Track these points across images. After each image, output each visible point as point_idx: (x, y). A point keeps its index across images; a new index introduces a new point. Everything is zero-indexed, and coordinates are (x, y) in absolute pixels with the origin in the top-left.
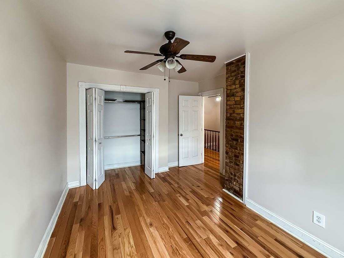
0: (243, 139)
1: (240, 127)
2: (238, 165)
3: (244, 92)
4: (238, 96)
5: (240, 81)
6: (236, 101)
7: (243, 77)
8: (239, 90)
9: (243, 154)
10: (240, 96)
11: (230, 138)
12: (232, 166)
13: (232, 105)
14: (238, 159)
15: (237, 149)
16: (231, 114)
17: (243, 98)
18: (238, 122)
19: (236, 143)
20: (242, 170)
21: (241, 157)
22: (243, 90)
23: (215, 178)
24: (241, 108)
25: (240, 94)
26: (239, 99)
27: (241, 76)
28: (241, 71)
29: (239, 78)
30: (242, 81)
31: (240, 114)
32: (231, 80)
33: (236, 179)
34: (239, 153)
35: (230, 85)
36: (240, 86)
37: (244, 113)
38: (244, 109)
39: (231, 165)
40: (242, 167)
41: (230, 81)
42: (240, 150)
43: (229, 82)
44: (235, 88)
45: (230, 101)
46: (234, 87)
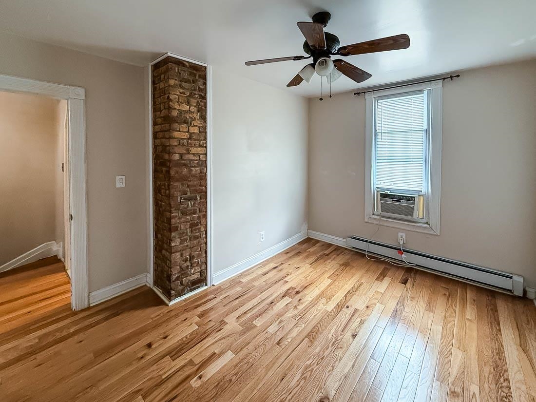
0: (204, 193)
1: (200, 176)
2: (196, 238)
3: (205, 122)
4: (195, 126)
5: (198, 102)
6: (191, 134)
7: (204, 98)
8: (197, 116)
9: (205, 216)
10: (199, 127)
11: (181, 198)
12: (187, 246)
13: (184, 139)
14: (197, 227)
15: (195, 213)
16: (181, 155)
17: (203, 131)
18: (197, 169)
19: (192, 203)
20: (205, 240)
21: (203, 221)
22: (204, 118)
23: (106, 319)
24: (201, 146)
25: (199, 123)
26: (198, 132)
27: (198, 94)
28: (199, 88)
29: (196, 96)
30: (202, 104)
31: (199, 155)
32: (181, 93)
33: (196, 262)
34: (199, 217)
35: (179, 102)
36: (198, 112)
37: (206, 154)
38: (206, 147)
39: (185, 245)
40: (204, 236)
41: (178, 93)
42: (200, 211)
43: (177, 95)
44: (189, 112)
45: (179, 131)
46: (186, 108)
